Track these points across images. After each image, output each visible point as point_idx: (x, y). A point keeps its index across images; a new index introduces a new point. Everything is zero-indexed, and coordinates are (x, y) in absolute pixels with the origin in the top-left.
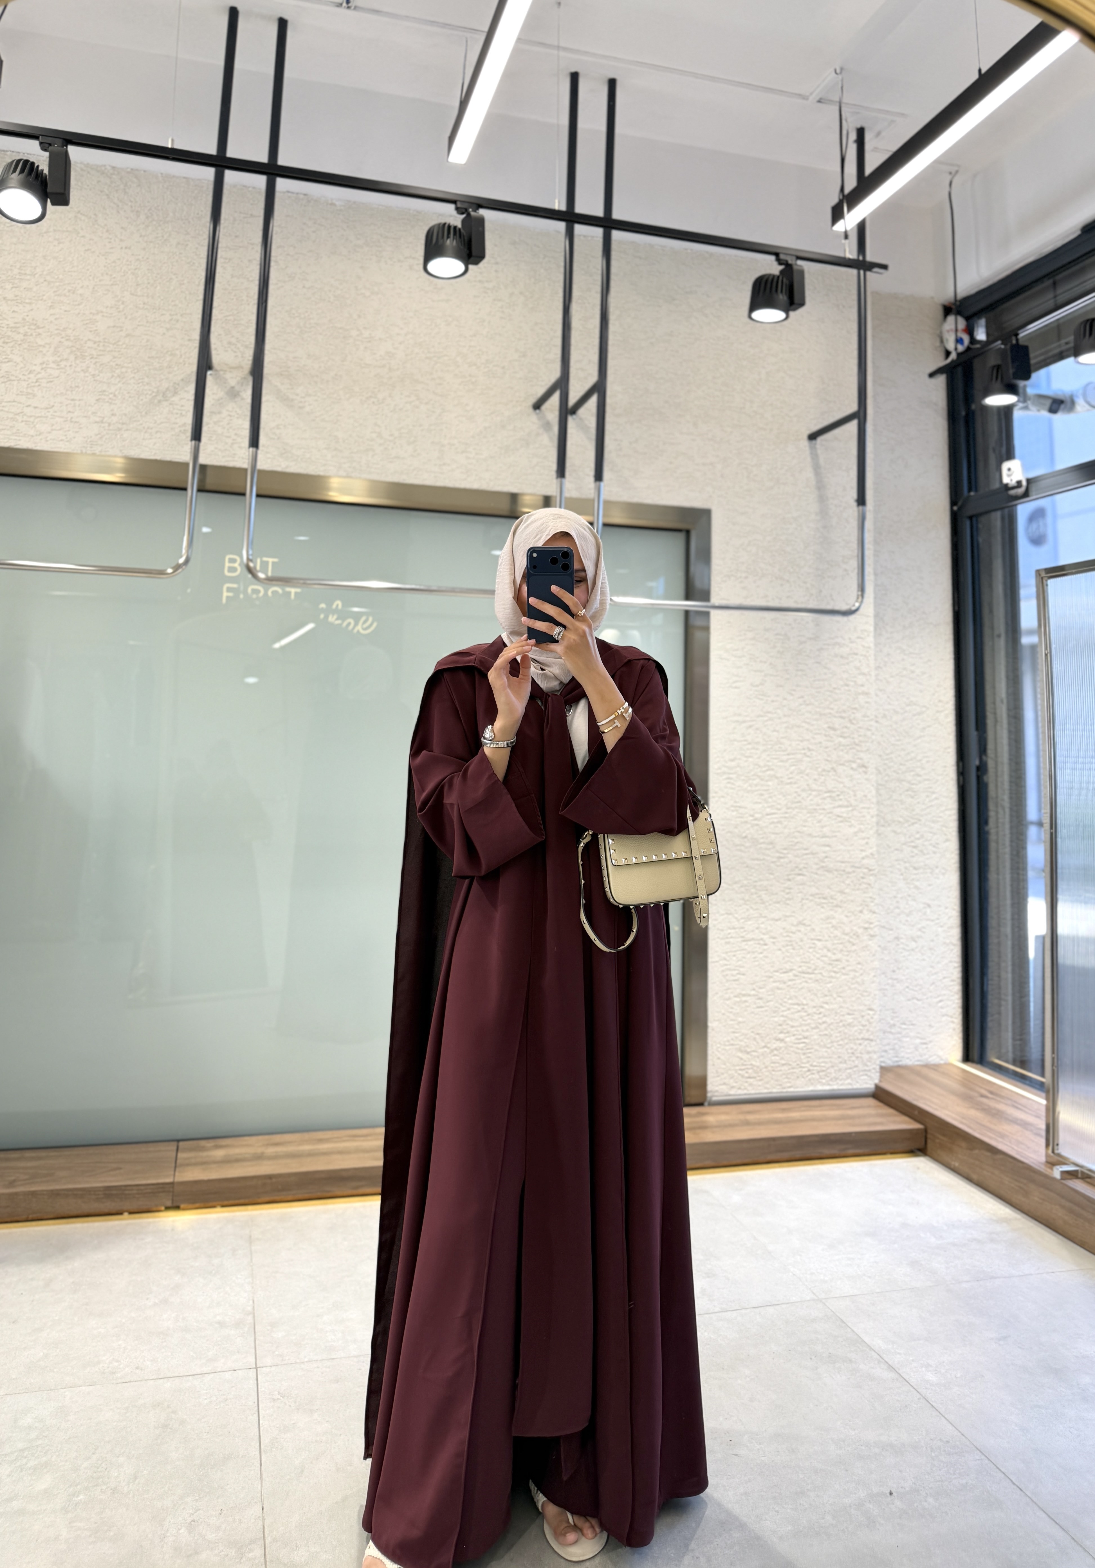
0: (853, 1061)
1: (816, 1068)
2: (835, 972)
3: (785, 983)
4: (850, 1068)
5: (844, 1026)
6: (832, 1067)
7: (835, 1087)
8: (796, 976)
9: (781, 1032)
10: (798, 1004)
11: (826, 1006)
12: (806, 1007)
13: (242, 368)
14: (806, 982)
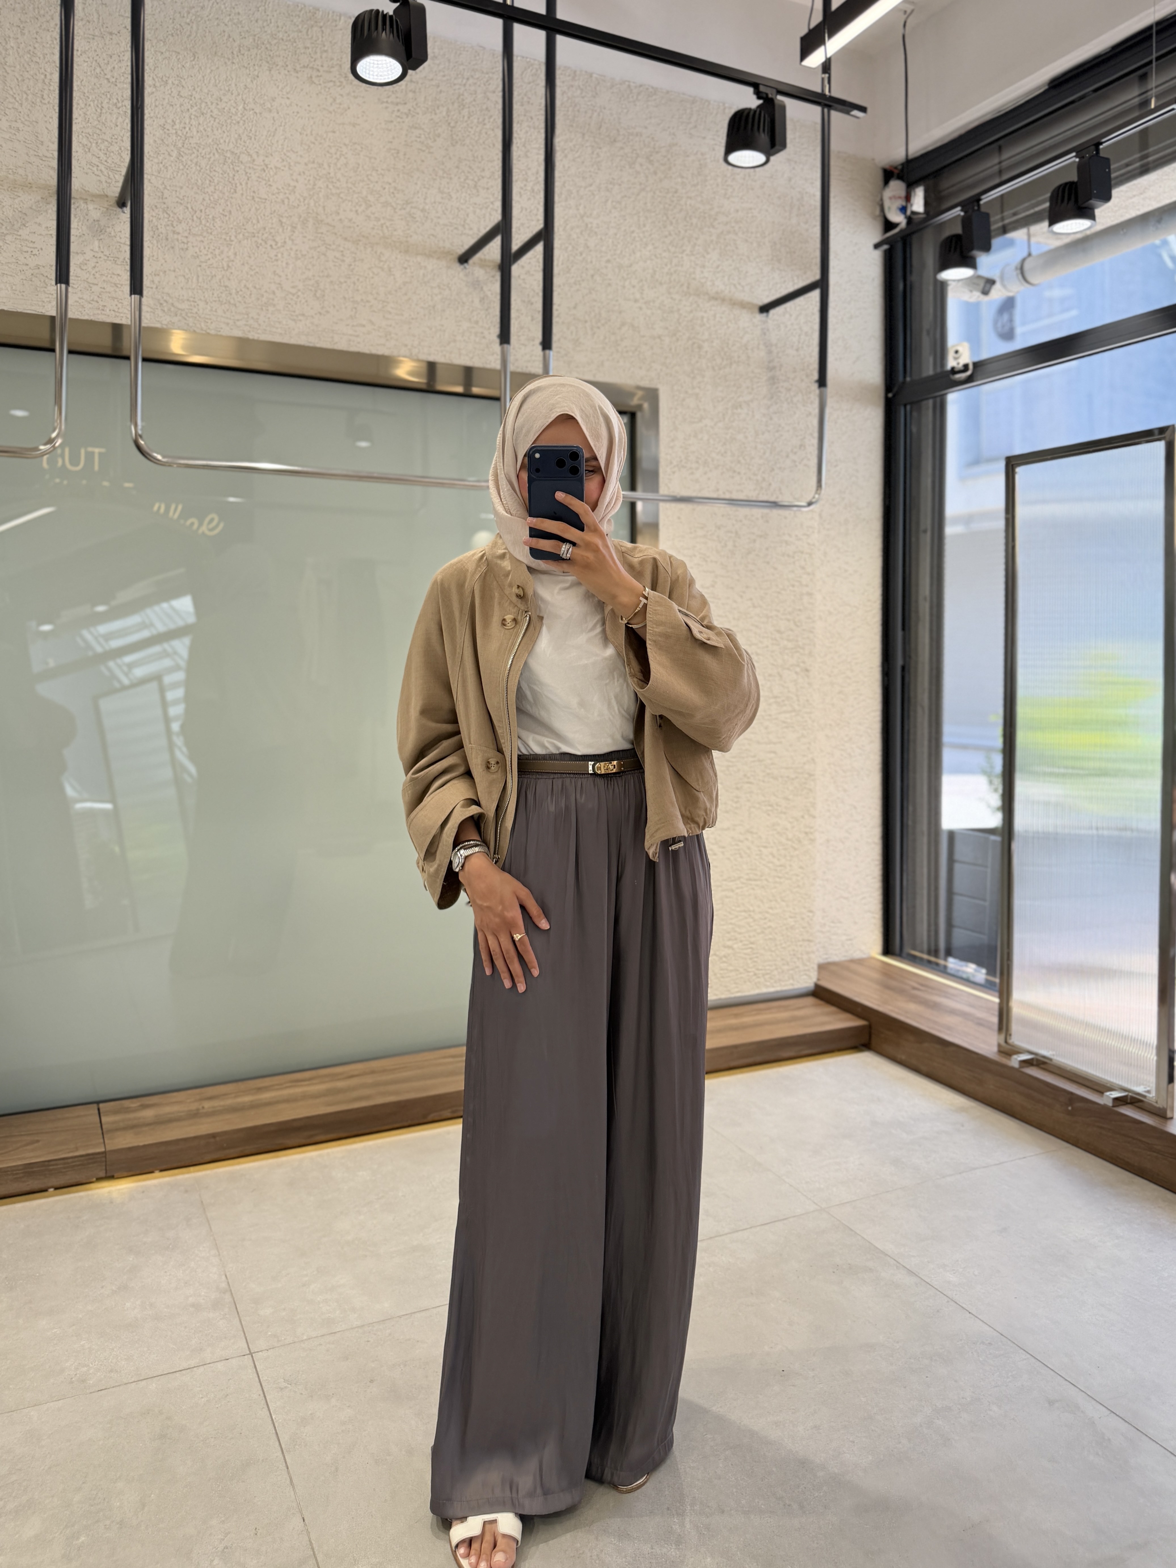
0: (795, 962)
1: (761, 972)
2: (779, 877)
3: (732, 891)
4: (792, 969)
5: (787, 929)
6: (776, 969)
7: (779, 989)
8: (743, 883)
9: (730, 940)
10: (745, 911)
11: (770, 911)
12: (752, 914)
13: (107, 196)
14: (753, 889)
